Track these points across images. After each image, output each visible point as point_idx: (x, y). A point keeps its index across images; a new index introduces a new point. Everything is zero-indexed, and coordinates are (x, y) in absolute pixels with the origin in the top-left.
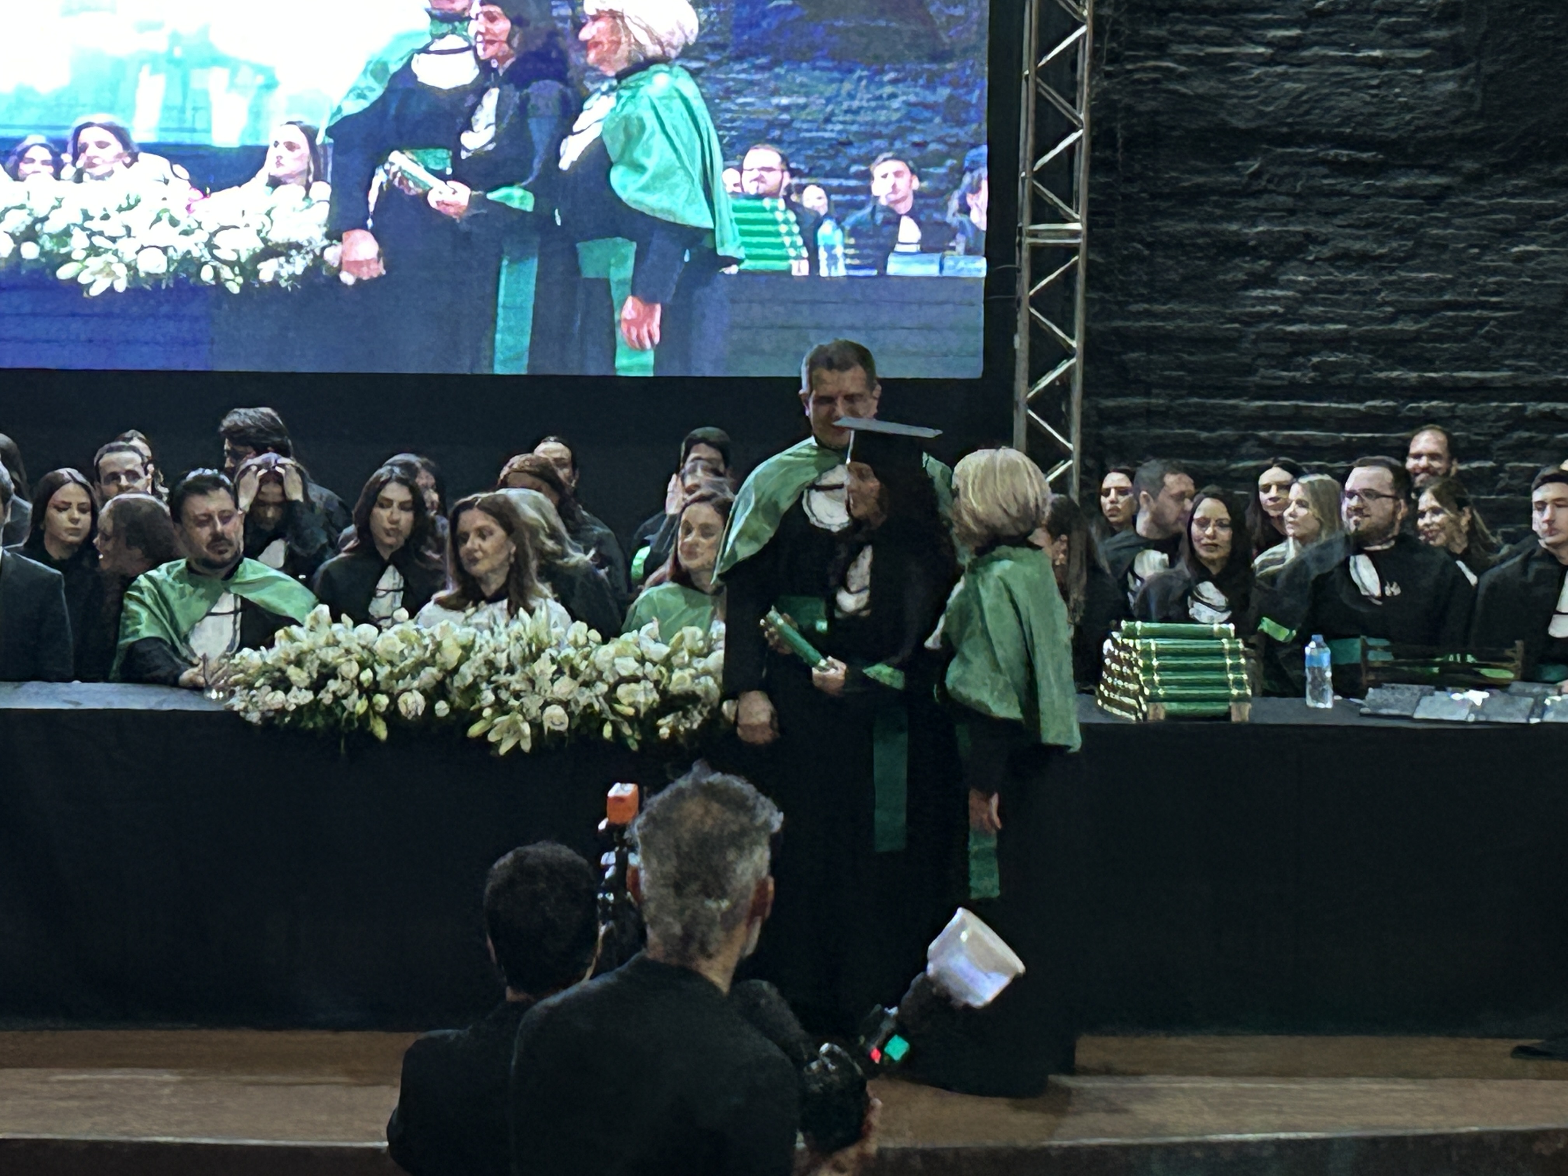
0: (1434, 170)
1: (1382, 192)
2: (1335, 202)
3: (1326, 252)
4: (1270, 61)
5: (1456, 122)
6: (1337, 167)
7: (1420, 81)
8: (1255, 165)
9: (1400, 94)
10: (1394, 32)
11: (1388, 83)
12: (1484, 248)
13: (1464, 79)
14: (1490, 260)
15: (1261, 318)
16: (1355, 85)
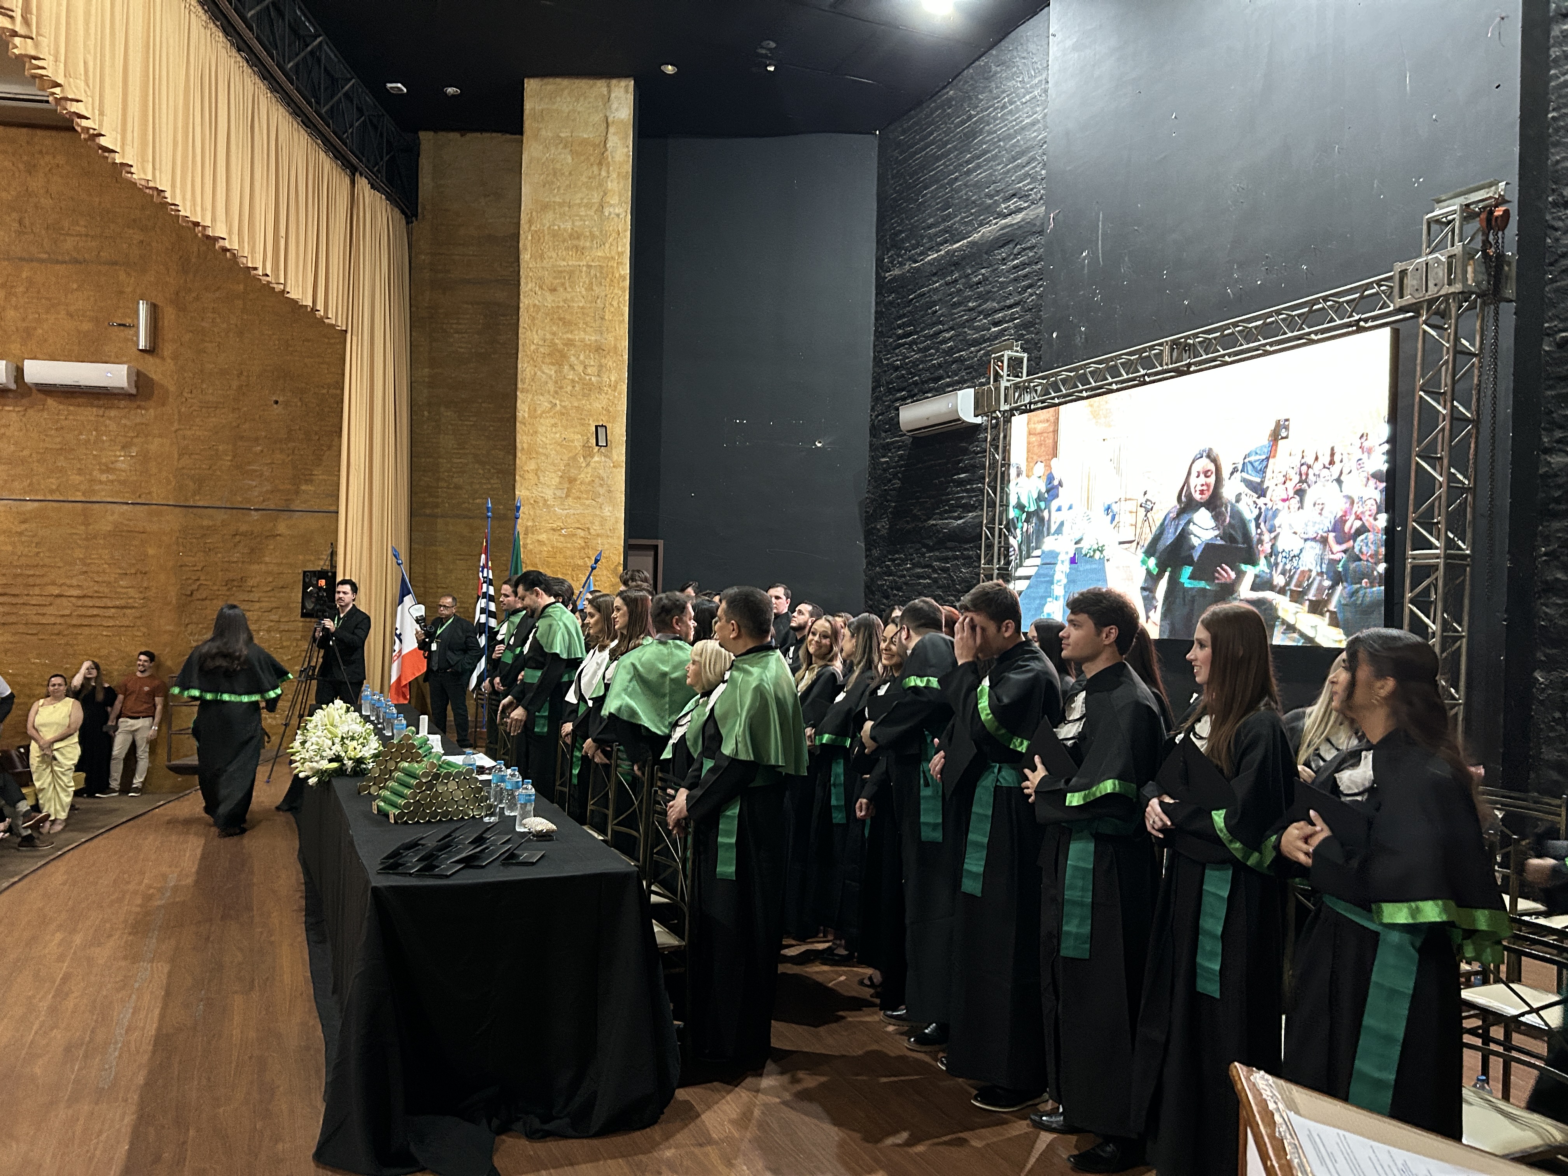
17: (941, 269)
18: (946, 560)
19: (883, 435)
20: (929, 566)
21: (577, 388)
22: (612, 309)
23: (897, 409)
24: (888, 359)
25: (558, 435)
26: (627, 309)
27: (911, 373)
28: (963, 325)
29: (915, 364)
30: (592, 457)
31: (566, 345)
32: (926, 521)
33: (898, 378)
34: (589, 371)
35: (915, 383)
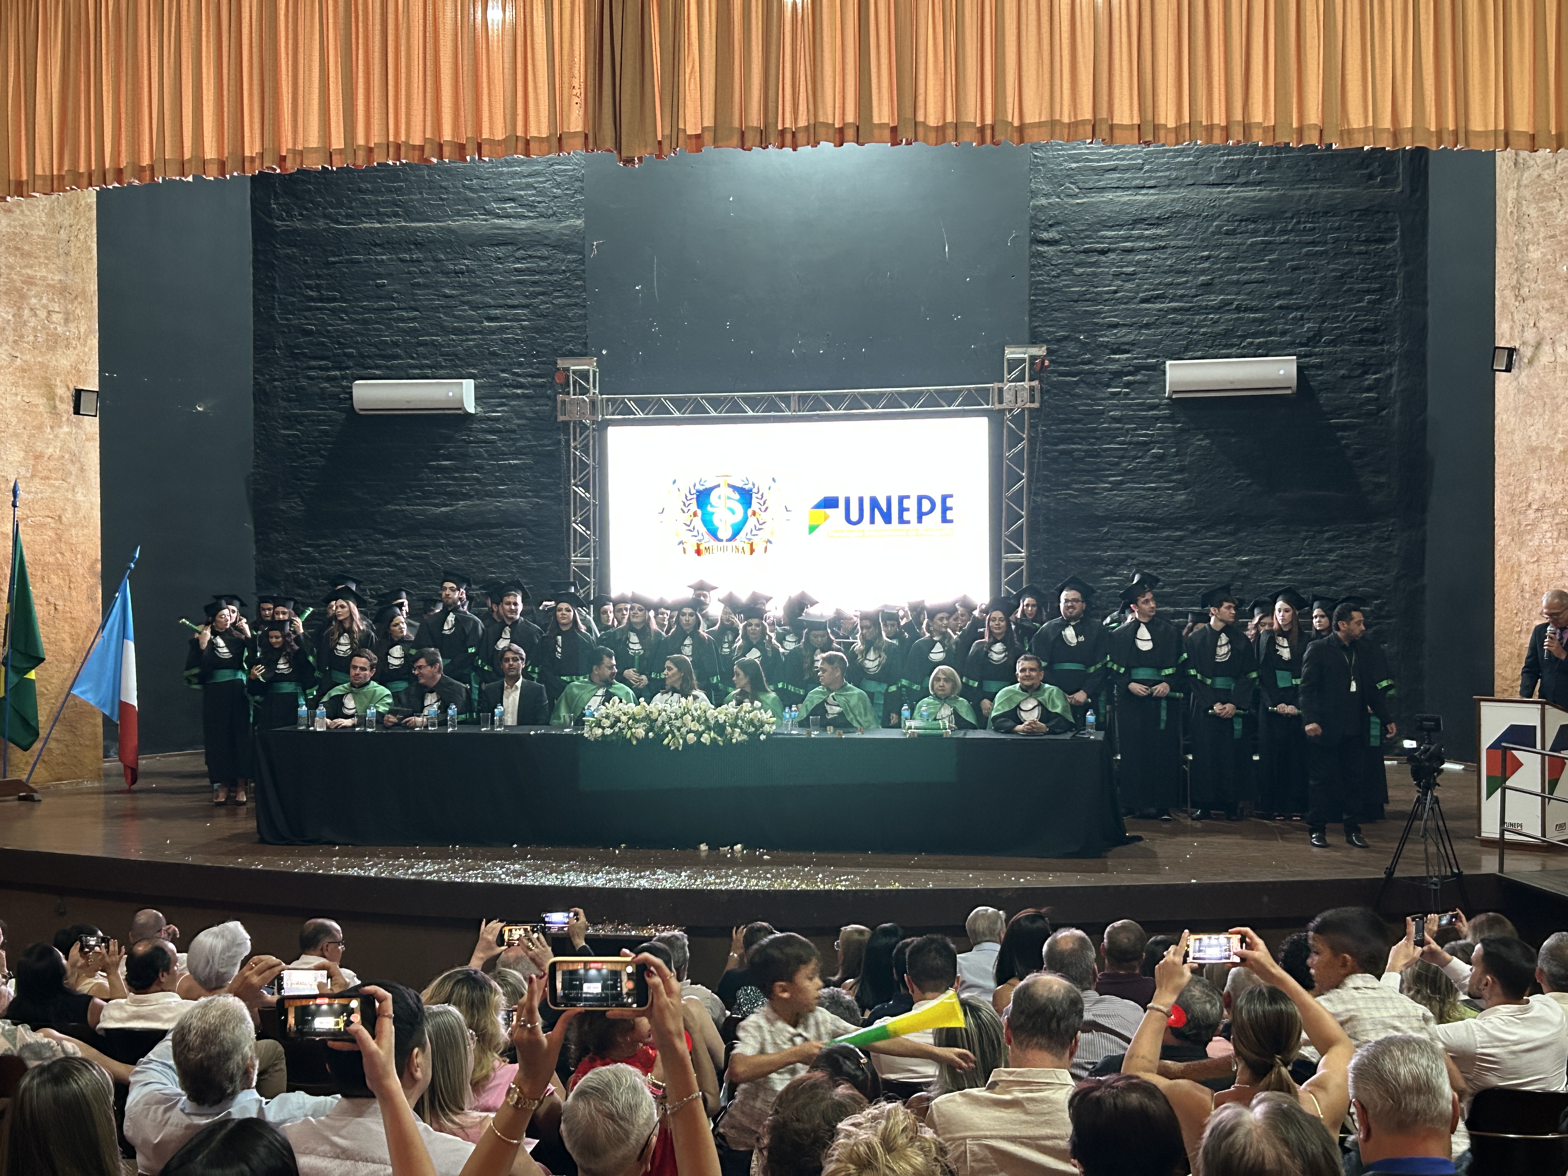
0: (1177, 529)
1: (1156, 538)
2: (1138, 543)
3: (1135, 562)
4: (1110, 490)
5: (1186, 511)
6: (1139, 529)
7: (1171, 495)
8: (1106, 530)
9: (1163, 500)
10: (1160, 477)
11: (1158, 496)
12: (1199, 559)
13: (1188, 494)
14: (1202, 564)
15: (1110, 588)
16: (1145, 498)
17: (390, 243)
18: (421, 547)
20: (390, 553)
21: (40, 339)
22: (79, 245)
24: (287, 319)
25: (19, 398)
26: (94, 246)
28: (436, 309)
29: (346, 334)
30: (60, 427)
31: (23, 282)
32: (381, 505)
33: (311, 344)
34: (55, 317)
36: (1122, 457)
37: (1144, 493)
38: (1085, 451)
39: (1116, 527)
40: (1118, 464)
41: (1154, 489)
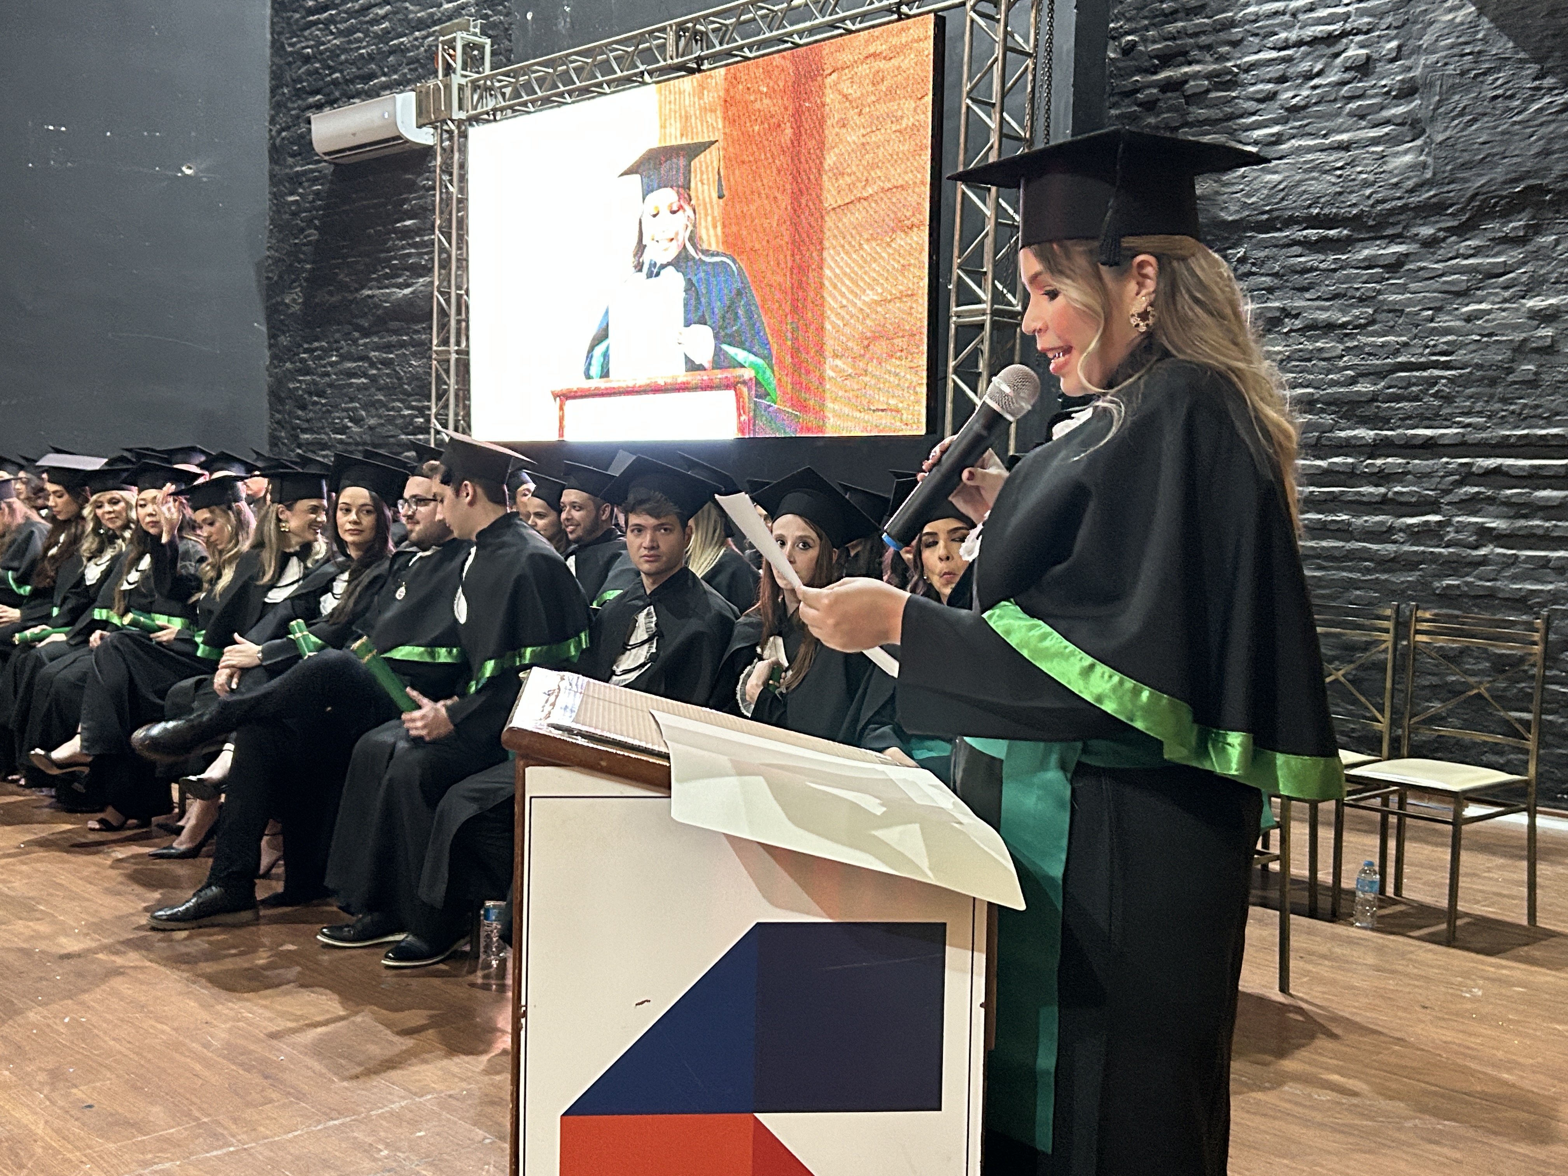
0: (1393, 239)
1: (1346, 265)
2: (1307, 278)
3: (1298, 323)
5: (1411, 191)
6: (1308, 245)
7: (1382, 157)
9: (1362, 172)
10: (1358, 115)
12: (1438, 310)
13: (1419, 149)
14: (1444, 321)
18: (388, 347)
19: (290, 160)
20: (364, 358)
23: (309, 123)
24: (292, 45)
27: (330, 68)
29: (334, 53)
32: (357, 290)
33: (309, 73)
35: (335, 82)
36: (1282, 79)
37: (1323, 157)
38: (1209, 76)
39: (1263, 245)
40: (1272, 97)
41: (1345, 147)
